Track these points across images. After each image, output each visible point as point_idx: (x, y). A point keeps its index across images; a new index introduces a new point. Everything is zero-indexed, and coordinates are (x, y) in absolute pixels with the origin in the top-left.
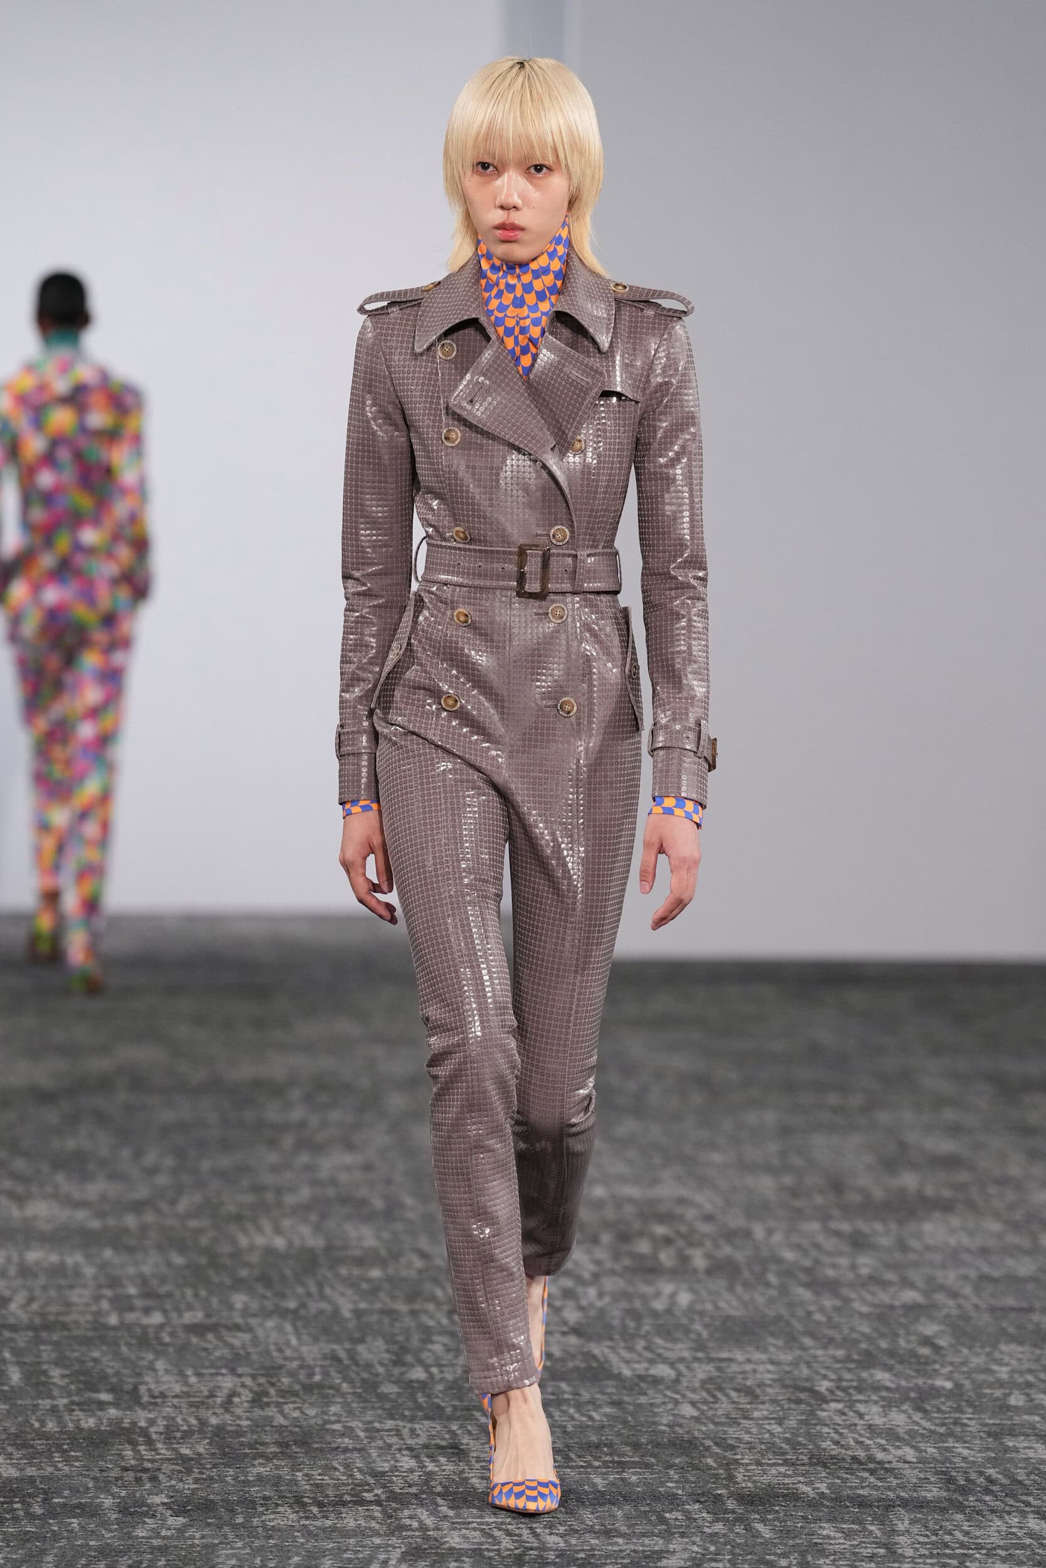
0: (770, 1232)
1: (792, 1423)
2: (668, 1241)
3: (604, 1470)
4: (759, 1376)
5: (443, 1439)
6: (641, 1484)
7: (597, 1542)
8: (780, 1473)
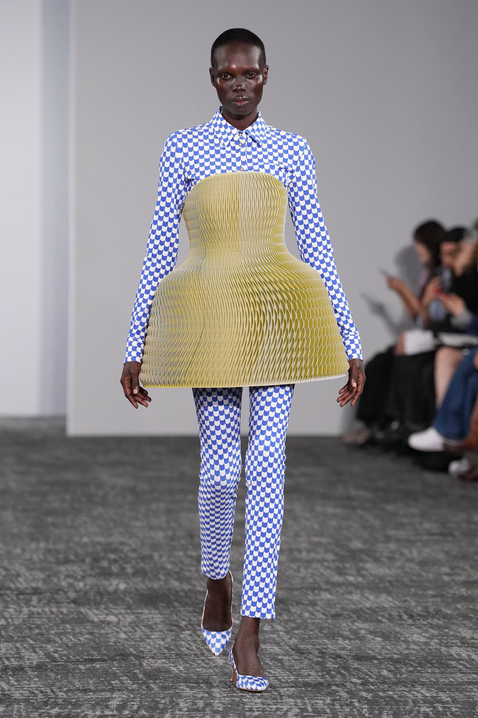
0: (161, 556)
1: (169, 640)
2: (115, 561)
3: (85, 663)
4: (154, 620)
5: (13, 651)
6: (101, 669)
7: (81, 694)
8: (163, 662)
